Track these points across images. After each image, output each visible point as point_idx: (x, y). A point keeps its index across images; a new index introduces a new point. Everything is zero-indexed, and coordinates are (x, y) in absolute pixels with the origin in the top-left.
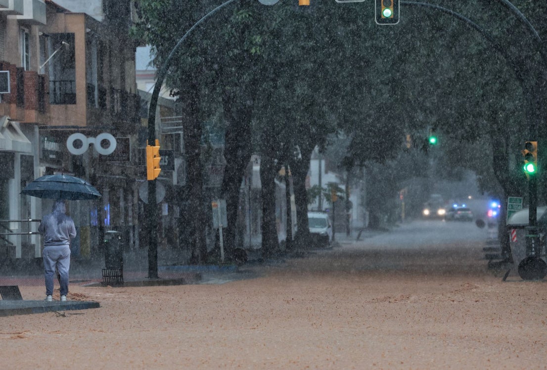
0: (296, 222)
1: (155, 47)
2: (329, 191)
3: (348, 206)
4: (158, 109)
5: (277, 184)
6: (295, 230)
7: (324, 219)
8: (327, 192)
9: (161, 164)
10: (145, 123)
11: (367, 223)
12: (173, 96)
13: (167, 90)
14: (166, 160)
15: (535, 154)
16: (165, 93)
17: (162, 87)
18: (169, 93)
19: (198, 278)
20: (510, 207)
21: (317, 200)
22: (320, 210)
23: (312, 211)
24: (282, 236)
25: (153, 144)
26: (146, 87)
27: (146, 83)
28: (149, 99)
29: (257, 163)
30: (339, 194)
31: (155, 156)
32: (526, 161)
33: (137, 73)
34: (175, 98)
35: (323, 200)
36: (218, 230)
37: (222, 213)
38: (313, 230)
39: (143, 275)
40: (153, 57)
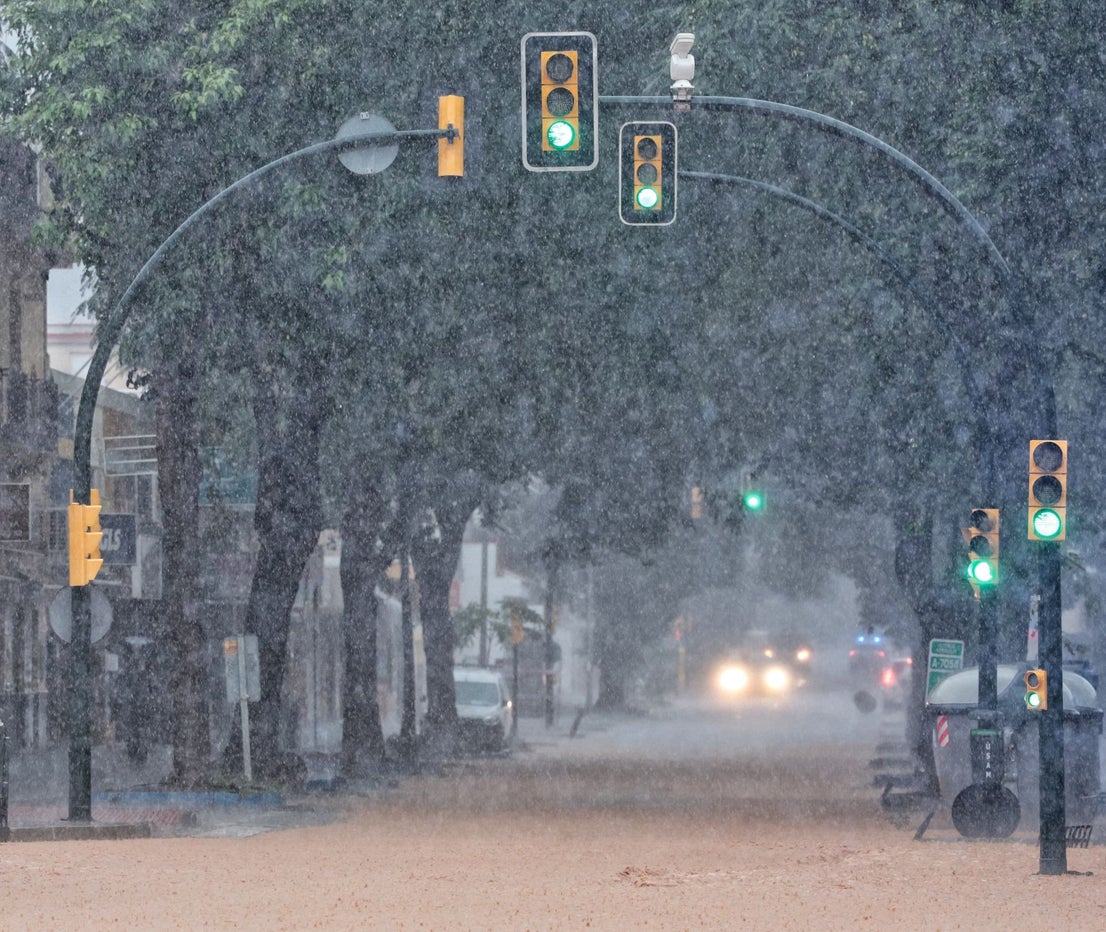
0: (424, 691)
1: (92, 268)
2: (506, 617)
3: (551, 654)
4: (98, 417)
5: (382, 600)
6: (422, 708)
7: (494, 685)
8: (500, 621)
9: (103, 548)
10: (66, 448)
11: (596, 696)
12: (136, 388)
13: (122, 373)
14: (117, 539)
15: (993, 539)
16: (115, 379)
17: (109, 365)
18: (126, 378)
19: (188, 820)
20: (935, 665)
21: (476, 638)
22: (482, 663)
23: (465, 665)
24: (391, 725)
25: (84, 499)
26: (71, 362)
27: (72, 353)
28: (76, 393)
29: (334, 549)
30: (529, 625)
31: (89, 529)
32: (973, 555)
33: (50, 331)
34: (140, 391)
35: (490, 640)
36: (238, 704)
37: (249, 668)
38: (465, 710)
39: (55, 813)
40: (89, 294)
